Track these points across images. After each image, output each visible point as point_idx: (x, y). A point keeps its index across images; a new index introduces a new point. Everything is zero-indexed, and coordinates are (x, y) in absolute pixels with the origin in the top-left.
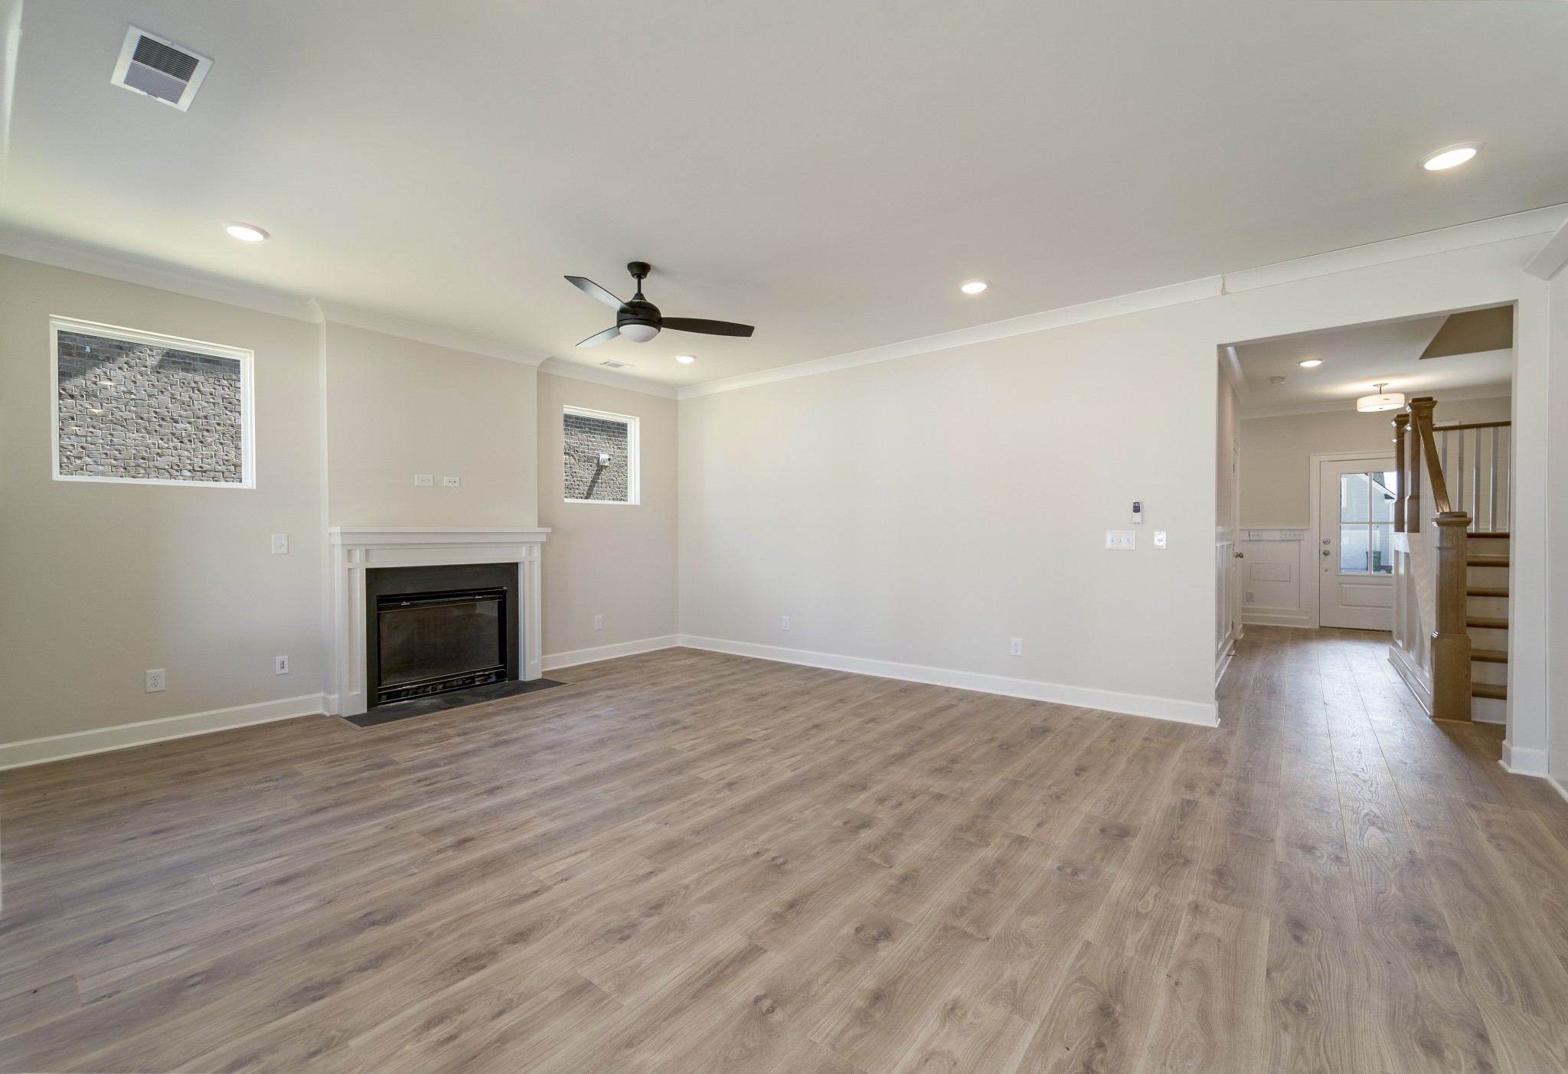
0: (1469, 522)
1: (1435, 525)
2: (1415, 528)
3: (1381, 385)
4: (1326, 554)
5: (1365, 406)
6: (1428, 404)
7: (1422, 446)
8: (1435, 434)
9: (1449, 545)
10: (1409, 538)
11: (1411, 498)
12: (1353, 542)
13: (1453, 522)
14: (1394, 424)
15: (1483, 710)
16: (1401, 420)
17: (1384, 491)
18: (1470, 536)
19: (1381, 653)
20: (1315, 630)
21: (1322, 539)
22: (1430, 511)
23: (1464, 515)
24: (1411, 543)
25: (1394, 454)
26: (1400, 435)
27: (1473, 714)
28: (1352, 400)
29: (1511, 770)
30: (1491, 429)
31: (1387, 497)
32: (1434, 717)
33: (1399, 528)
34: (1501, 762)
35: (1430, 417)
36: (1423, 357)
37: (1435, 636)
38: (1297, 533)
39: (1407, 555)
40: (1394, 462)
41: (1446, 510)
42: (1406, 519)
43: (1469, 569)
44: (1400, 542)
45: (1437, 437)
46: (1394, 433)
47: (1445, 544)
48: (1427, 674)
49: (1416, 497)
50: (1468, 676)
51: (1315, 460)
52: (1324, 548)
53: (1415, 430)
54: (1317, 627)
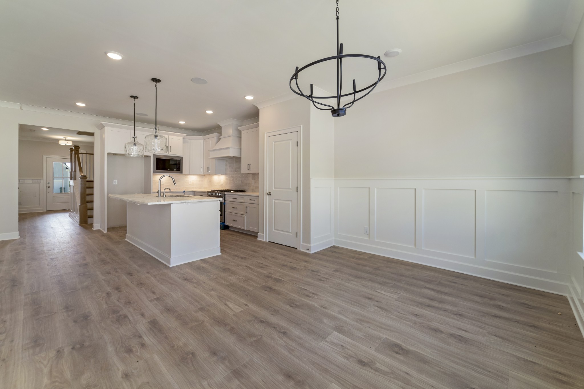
0: (87, 178)
1: (80, 178)
2: (75, 179)
3: (66, 138)
4: (49, 187)
5: (61, 143)
6: (78, 147)
7: (77, 158)
8: (80, 154)
9: (83, 183)
10: (74, 182)
11: (74, 171)
12: (57, 183)
13: (84, 178)
14: (70, 150)
15: (89, 220)
16: (72, 150)
17: (66, 167)
18: (87, 181)
19: (67, 214)
20: (45, 212)
21: (47, 182)
22: (79, 175)
23: (86, 176)
24: (74, 183)
25: (69, 158)
26: (71, 154)
27: (88, 222)
28: (58, 140)
29: (94, 229)
30: (89, 155)
31: (67, 168)
32: (80, 224)
33: (71, 179)
34: (92, 229)
35: (78, 151)
36: (77, 134)
37: (80, 205)
38: (38, 180)
39: (73, 186)
40: (69, 160)
41: (82, 175)
42: (73, 177)
43: (87, 189)
44: (72, 183)
45: (80, 155)
46: (69, 153)
47: (82, 183)
48: (78, 215)
49: (75, 171)
50: (87, 213)
51: (45, 157)
52: (48, 185)
53: (75, 154)
54: (46, 211)
